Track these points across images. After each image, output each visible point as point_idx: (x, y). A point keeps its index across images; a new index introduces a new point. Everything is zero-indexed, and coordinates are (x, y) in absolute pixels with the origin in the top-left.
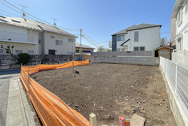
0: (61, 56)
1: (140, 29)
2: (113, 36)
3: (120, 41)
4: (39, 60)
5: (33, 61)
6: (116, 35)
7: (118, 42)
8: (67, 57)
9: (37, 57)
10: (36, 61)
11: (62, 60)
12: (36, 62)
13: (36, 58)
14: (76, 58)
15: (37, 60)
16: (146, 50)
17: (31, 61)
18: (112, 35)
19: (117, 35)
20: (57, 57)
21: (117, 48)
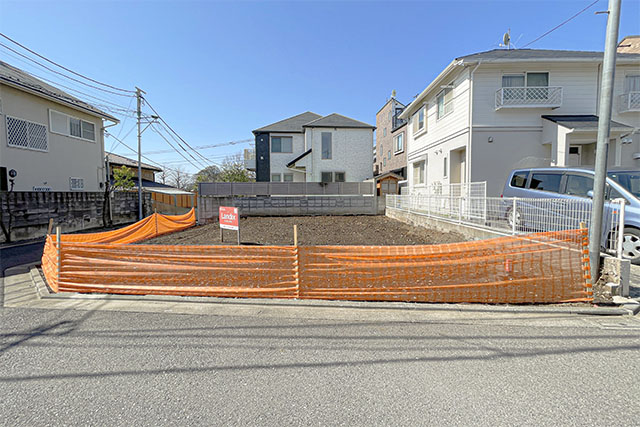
0: (62, 199)
1: (336, 127)
2: (258, 134)
3: (280, 151)
6: (268, 133)
7: (274, 154)
8: (88, 202)
11: (62, 214)
14: (123, 205)
16: (348, 179)
18: (255, 133)
19: (271, 134)
20: (41, 201)
21: (273, 171)
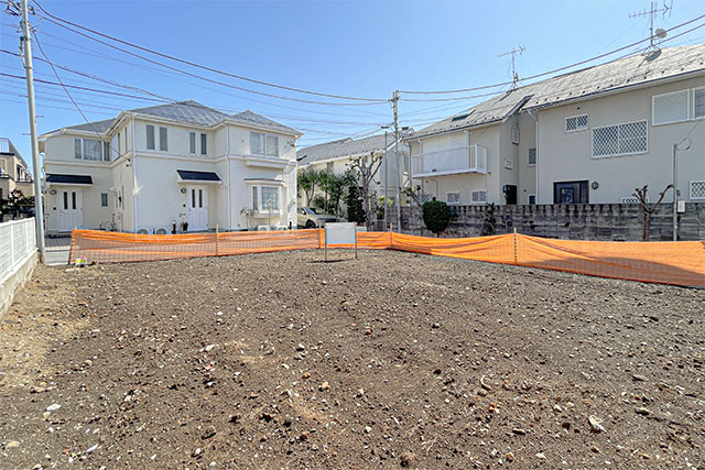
4: (478, 222)
5: (462, 225)
9: (473, 212)
10: (469, 225)
12: (469, 229)
13: (469, 217)
15: (472, 221)
17: (458, 225)
